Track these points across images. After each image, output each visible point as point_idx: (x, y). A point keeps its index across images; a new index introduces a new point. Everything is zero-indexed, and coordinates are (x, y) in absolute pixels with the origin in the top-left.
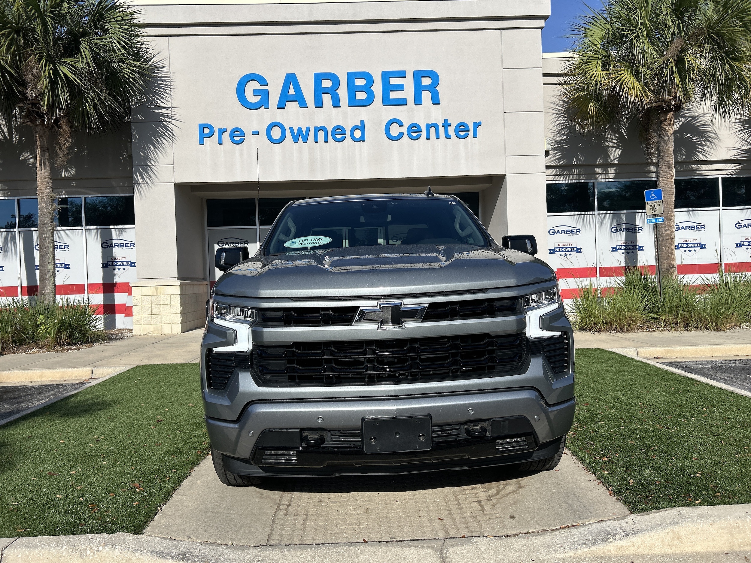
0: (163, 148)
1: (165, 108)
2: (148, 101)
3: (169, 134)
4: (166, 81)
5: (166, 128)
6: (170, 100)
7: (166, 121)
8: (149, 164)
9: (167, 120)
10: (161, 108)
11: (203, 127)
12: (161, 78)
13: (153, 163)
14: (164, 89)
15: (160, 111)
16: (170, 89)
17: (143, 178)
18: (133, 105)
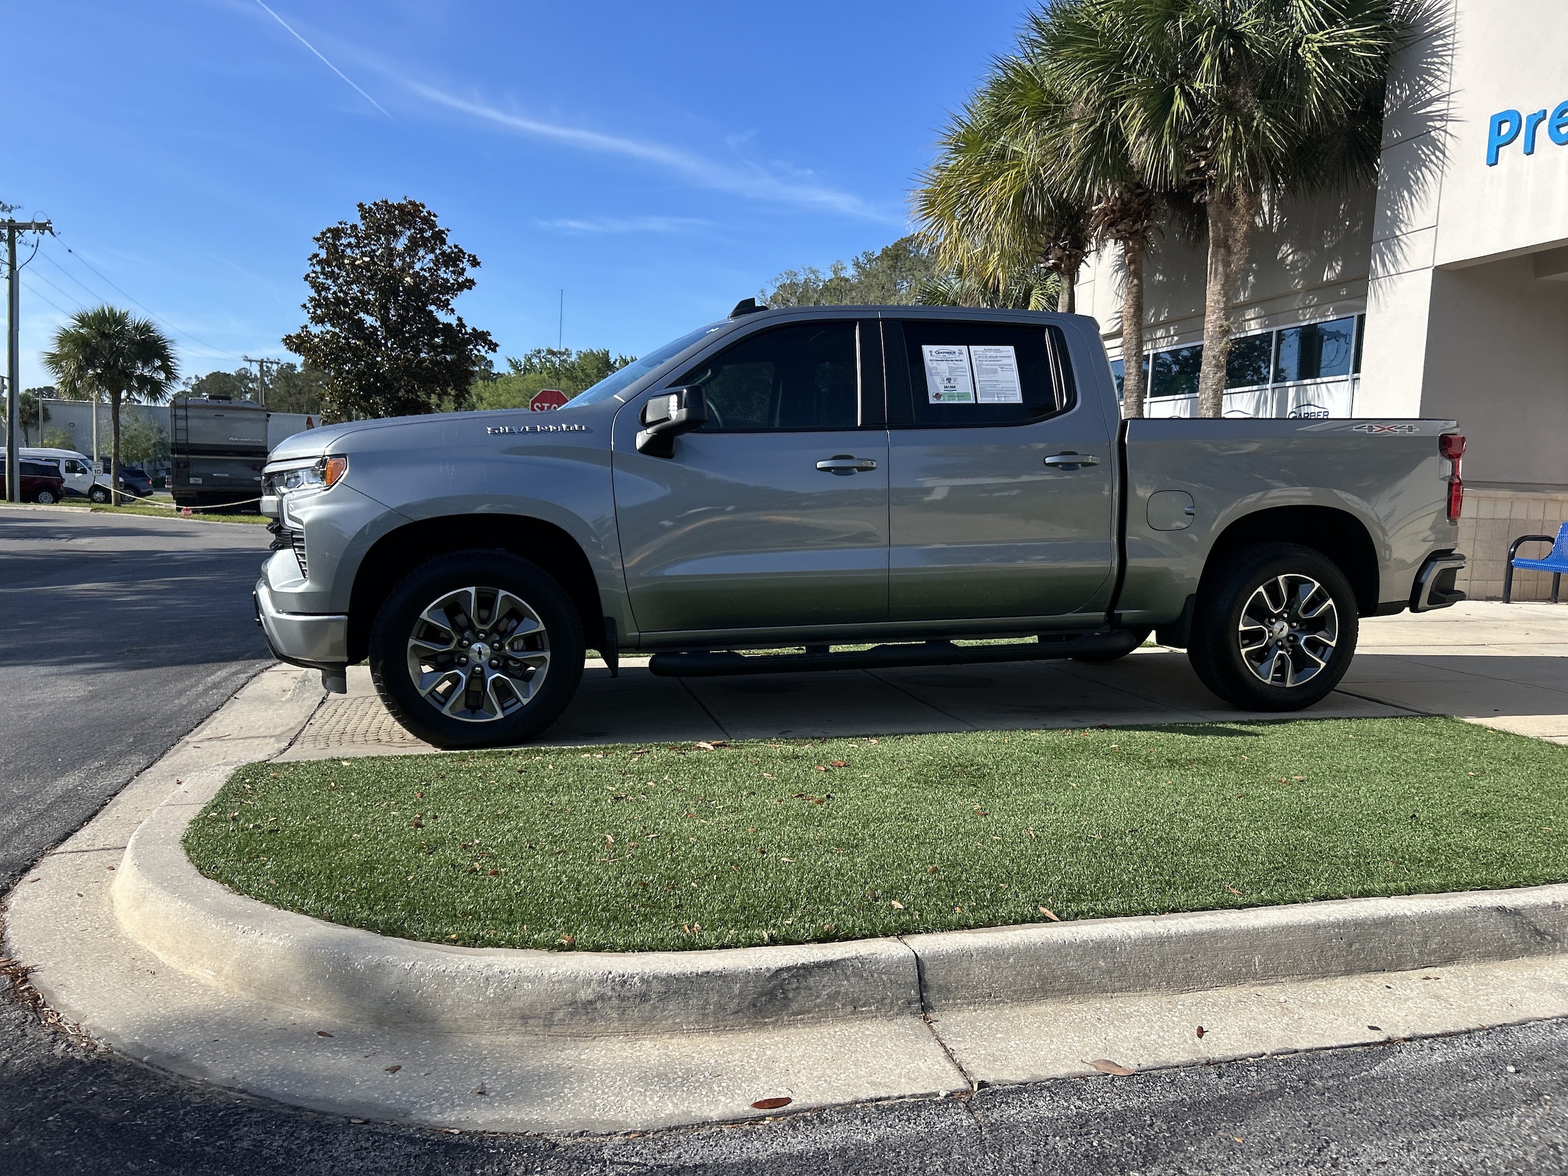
0: (1424, 192)
1: (1438, 100)
2: (1413, 92)
3: (1437, 157)
4: (1445, 37)
5: (1433, 143)
6: (1447, 78)
7: (1436, 129)
8: (1398, 233)
9: (1438, 124)
10: (1430, 102)
11: (1498, 121)
12: (1438, 34)
13: (1403, 229)
14: (1441, 56)
15: (1429, 109)
16: (1450, 52)
17: (1384, 265)
18: (1388, 110)
